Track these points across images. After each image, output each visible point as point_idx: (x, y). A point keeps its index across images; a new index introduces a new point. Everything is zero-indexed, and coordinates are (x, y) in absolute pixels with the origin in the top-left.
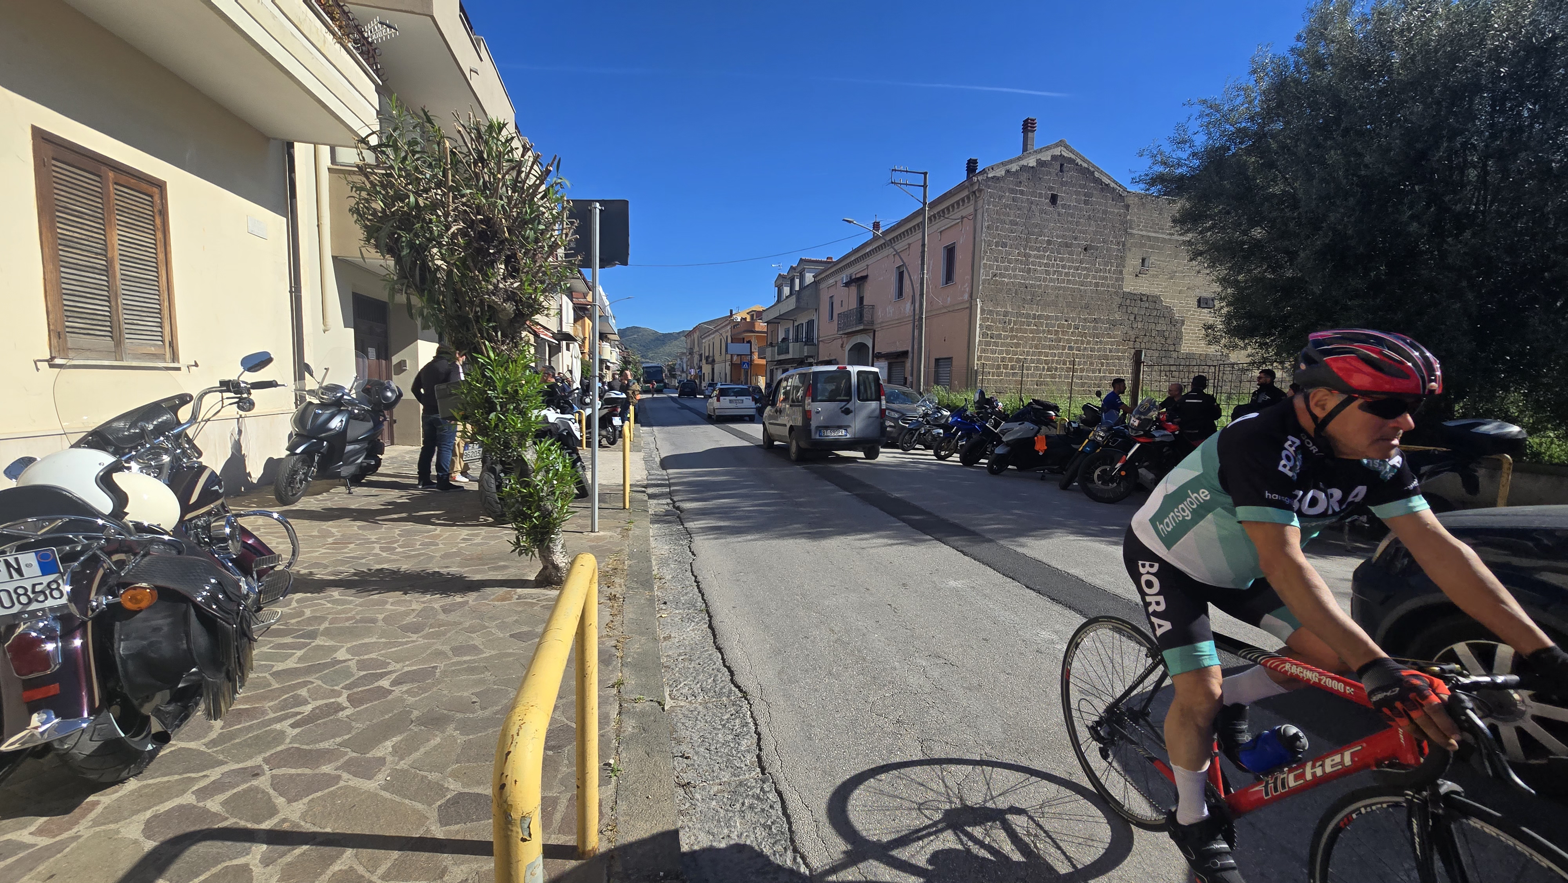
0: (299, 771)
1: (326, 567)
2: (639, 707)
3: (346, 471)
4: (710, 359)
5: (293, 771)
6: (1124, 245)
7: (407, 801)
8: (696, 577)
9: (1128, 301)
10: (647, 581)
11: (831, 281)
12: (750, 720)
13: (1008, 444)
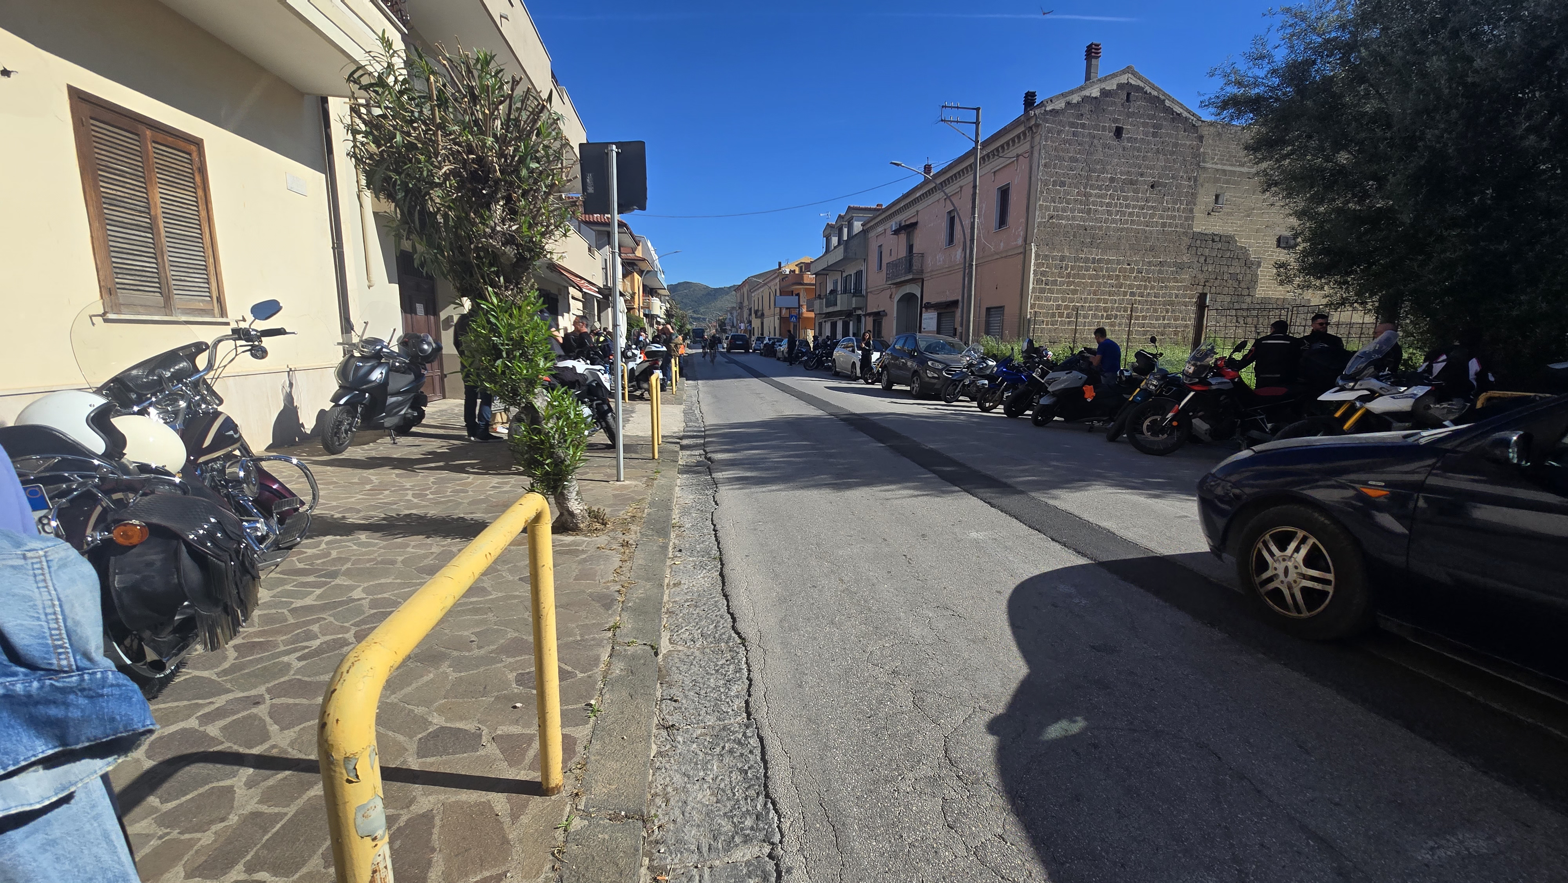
0: (297, 701)
1: (358, 511)
2: (631, 650)
3: (389, 422)
4: (759, 313)
5: (291, 701)
6: (1196, 180)
7: (390, 733)
8: (715, 526)
9: (1198, 242)
10: (663, 529)
11: (880, 229)
12: (744, 666)
13: (1054, 394)
